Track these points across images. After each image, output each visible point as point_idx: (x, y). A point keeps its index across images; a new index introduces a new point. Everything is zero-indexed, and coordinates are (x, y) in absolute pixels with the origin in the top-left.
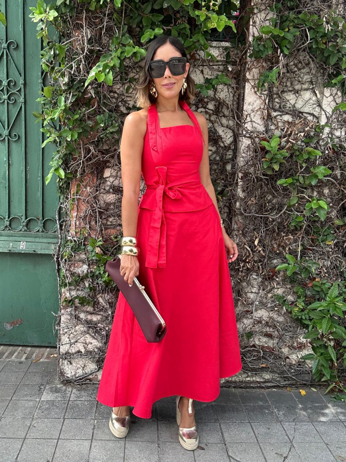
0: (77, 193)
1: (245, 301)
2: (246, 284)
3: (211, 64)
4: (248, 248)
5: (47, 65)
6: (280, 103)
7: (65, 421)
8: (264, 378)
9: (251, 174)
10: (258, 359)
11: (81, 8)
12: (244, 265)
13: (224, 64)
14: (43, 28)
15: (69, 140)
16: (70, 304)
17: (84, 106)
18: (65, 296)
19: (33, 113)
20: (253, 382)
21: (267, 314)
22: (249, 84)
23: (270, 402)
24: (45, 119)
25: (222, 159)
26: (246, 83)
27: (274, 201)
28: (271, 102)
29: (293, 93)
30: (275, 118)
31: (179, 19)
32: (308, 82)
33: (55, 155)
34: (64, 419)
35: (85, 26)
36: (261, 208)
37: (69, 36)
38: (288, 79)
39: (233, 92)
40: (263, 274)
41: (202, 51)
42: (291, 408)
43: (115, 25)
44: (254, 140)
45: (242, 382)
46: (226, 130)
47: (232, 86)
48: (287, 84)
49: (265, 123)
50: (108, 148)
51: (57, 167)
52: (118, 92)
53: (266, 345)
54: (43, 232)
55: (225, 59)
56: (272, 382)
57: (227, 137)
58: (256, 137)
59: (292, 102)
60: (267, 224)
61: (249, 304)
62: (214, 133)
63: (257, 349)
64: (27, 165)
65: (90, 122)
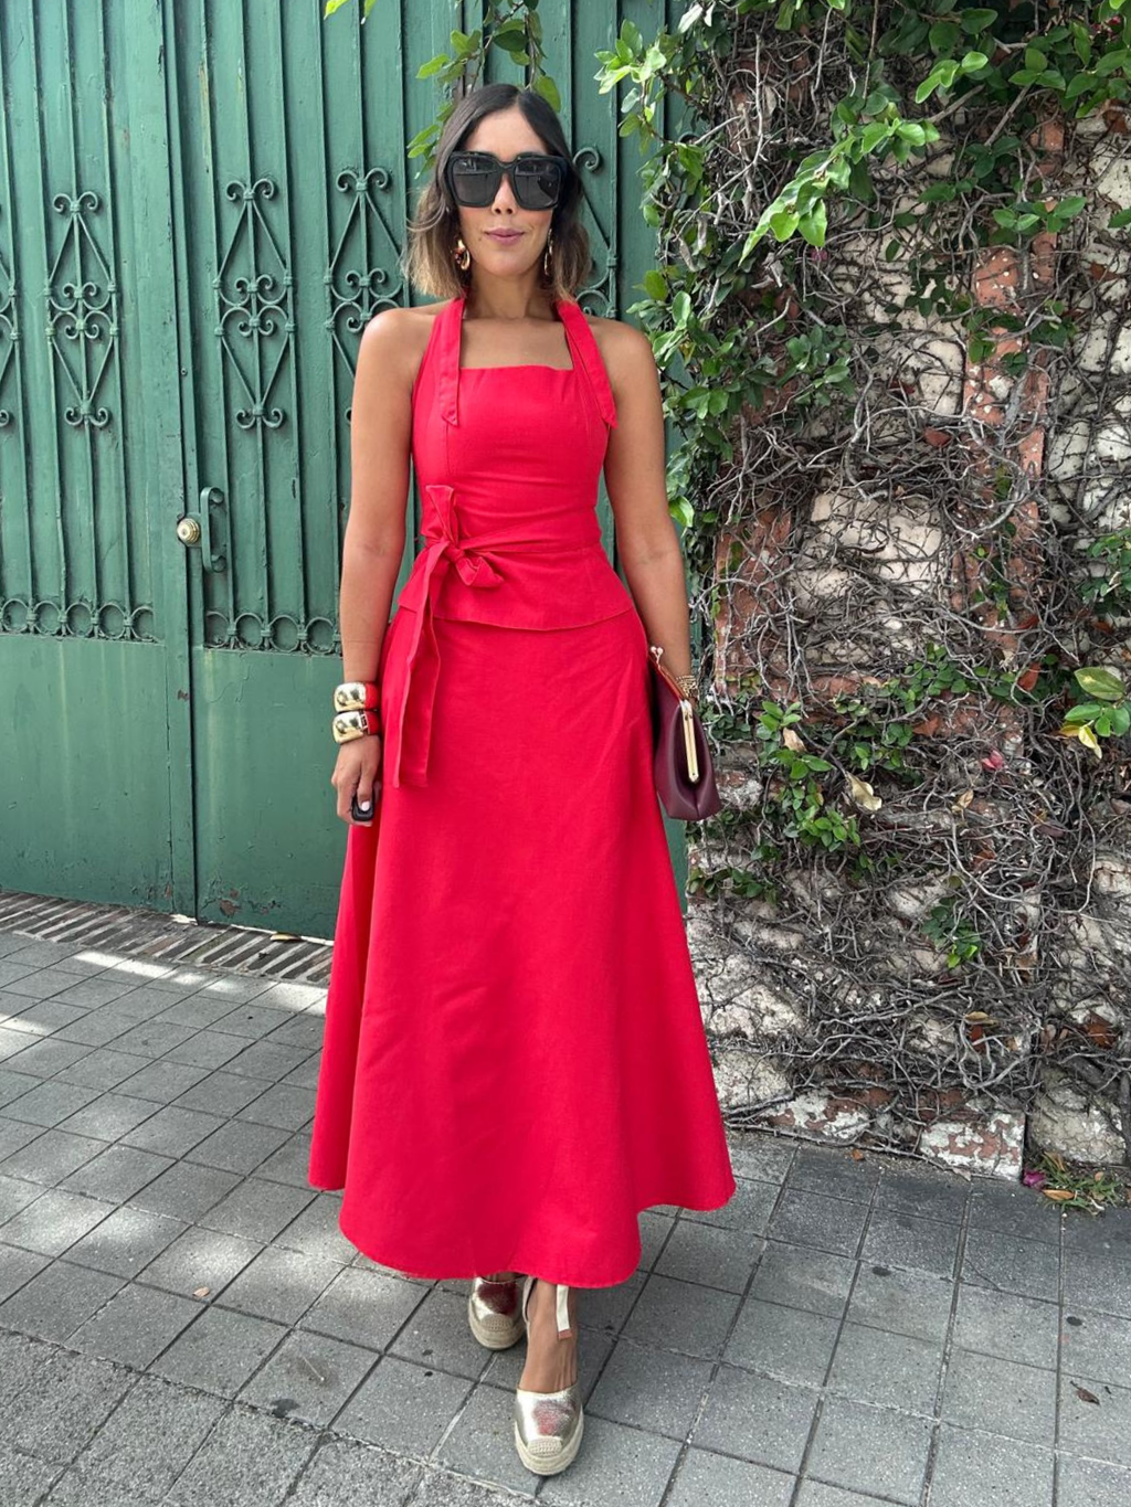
0: (732, 569)
5: (656, 207)
11: (750, 30)
15: (702, 415)
16: (709, 891)
18: (696, 864)
31: (1055, 12)
33: (675, 462)
35: (761, 79)
43: (848, 62)
50: (824, 432)
52: (860, 261)
65: (767, 360)
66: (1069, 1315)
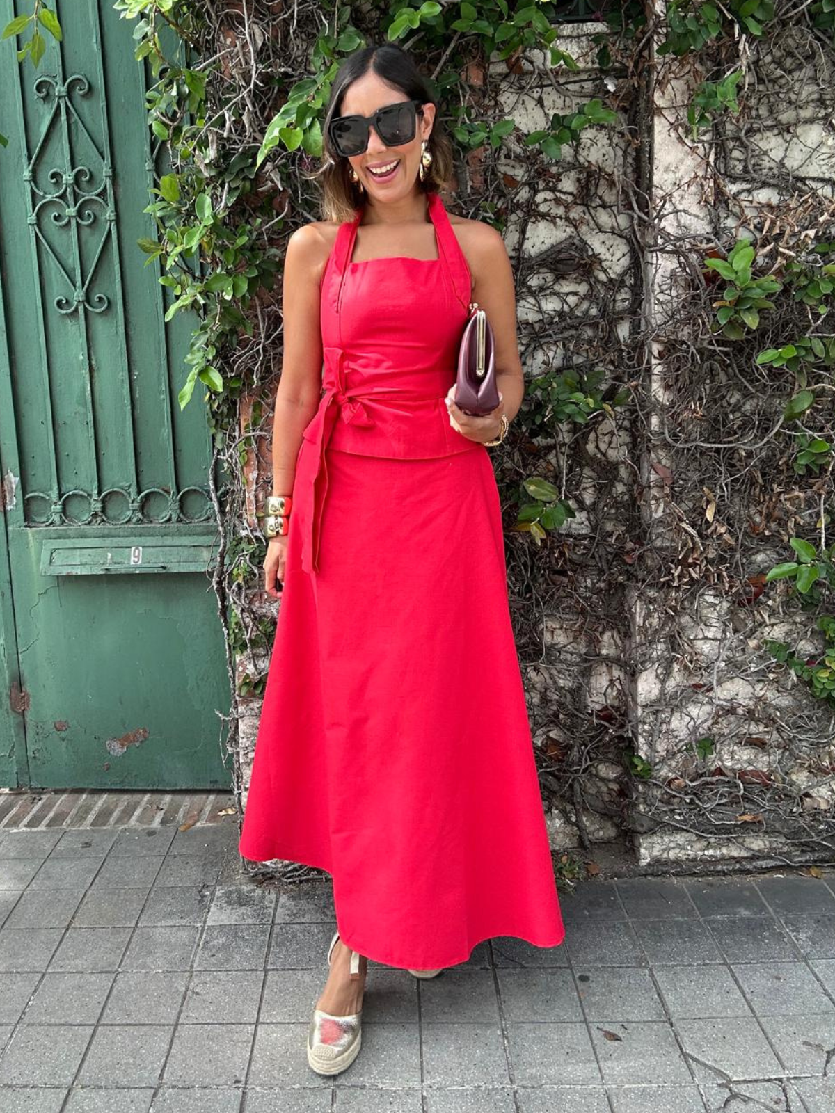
0: (255, 423)
1: (691, 662)
2: (690, 620)
3: (562, 80)
4: (690, 529)
5: (163, 123)
6: (745, 161)
7: (269, 977)
8: (749, 849)
9: (684, 342)
10: (732, 803)
12: (682, 571)
13: (594, 77)
14: (149, 33)
15: (228, 297)
16: (258, 692)
17: (258, 214)
18: (243, 671)
19: (140, 241)
20: (723, 859)
21: (750, 689)
22: (663, 120)
23: (770, 909)
24: (168, 254)
25: (604, 311)
26: (656, 119)
27: (748, 407)
28: (722, 160)
29: (776, 132)
30: (735, 198)
32: (813, 101)
33: (197, 338)
34: (266, 971)
35: (249, 19)
36: (716, 426)
37: (210, 48)
38: (760, 99)
39: (623, 145)
40: (734, 590)
41: (536, 51)
42: (828, 923)
43: (320, 8)
44: (686, 258)
45: (694, 860)
46: (609, 238)
47: (619, 128)
48: (760, 112)
49: (710, 214)
51: (204, 364)
53: (751, 768)
54: (179, 520)
55: (596, 66)
56: (772, 858)
57: (614, 257)
58: (690, 251)
59: (777, 155)
60: (733, 466)
61: (700, 668)
62: (582, 250)
63: (727, 779)
64: (133, 368)
65: (274, 251)
66: (579, 974)
